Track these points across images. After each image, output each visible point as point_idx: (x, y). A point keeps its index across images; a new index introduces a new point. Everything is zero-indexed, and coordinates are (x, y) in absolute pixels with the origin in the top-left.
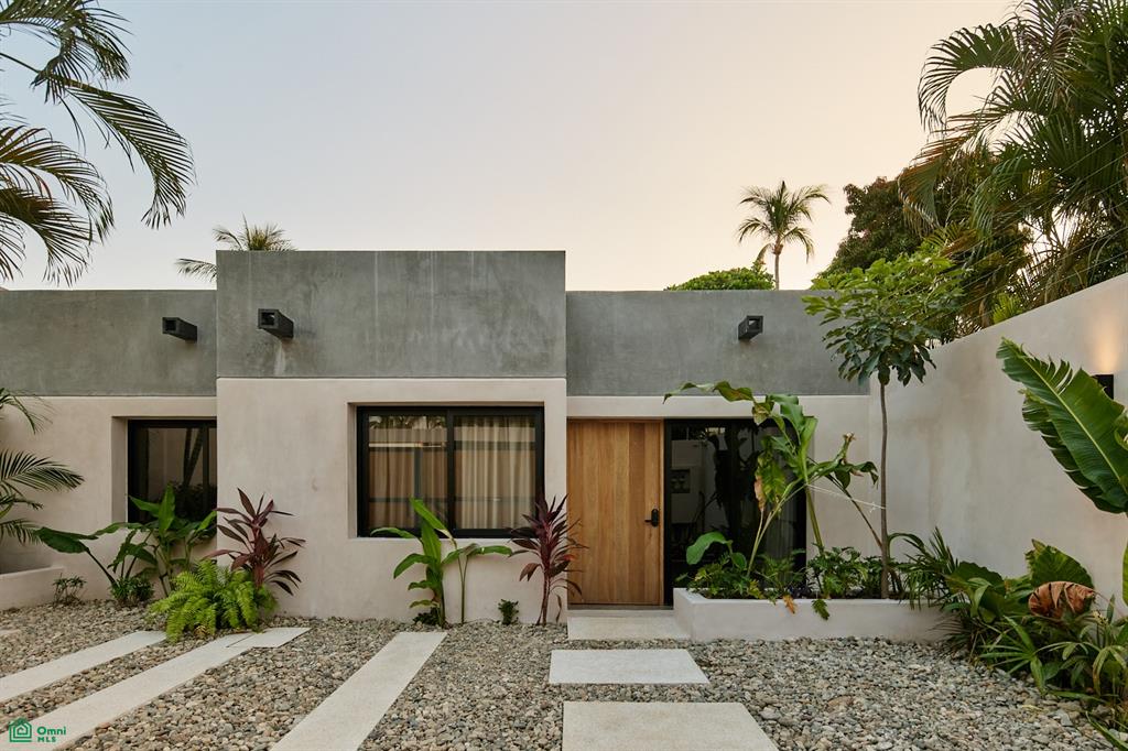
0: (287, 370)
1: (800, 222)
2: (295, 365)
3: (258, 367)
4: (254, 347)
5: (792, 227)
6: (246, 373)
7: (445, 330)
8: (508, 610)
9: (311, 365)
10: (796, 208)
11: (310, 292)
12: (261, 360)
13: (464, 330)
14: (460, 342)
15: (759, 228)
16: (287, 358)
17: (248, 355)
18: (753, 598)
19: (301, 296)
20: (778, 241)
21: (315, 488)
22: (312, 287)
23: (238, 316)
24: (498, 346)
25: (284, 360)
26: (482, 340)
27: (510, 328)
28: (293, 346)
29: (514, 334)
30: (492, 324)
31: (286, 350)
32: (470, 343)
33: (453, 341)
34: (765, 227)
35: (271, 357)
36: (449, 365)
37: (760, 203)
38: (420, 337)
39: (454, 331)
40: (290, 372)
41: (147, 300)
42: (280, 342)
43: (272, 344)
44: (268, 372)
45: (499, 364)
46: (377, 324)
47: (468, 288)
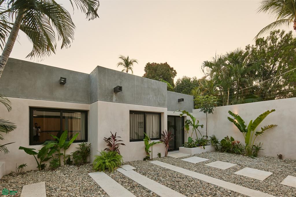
0: (116, 101)
1: (131, 66)
2: (118, 99)
3: (109, 99)
4: (108, 93)
5: (130, 67)
6: (106, 100)
7: (148, 96)
8: (159, 155)
9: (121, 100)
10: (131, 63)
11: (121, 82)
12: (109, 97)
13: (151, 96)
14: (151, 99)
15: (122, 65)
16: (116, 97)
17: (106, 95)
18: (196, 147)
19: (119, 82)
20: (127, 69)
21: (122, 130)
22: (122, 81)
23: (103, 85)
24: (157, 100)
25: (115, 98)
26: (154, 99)
27: (159, 97)
28: (117, 95)
29: (160, 98)
30: (156, 96)
31: (116, 95)
32: (152, 99)
33: (149, 98)
34: (124, 65)
35: (112, 96)
36: (149, 104)
37: (123, 59)
38: (144, 96)
39: (150, 96)
40: (117, 101)
41: (45, 68)
42: (114, 93)
43: (112, 94)
44: (111, 101)
45: (157, 104)
46: (135, 92)
47: (152, 87)
